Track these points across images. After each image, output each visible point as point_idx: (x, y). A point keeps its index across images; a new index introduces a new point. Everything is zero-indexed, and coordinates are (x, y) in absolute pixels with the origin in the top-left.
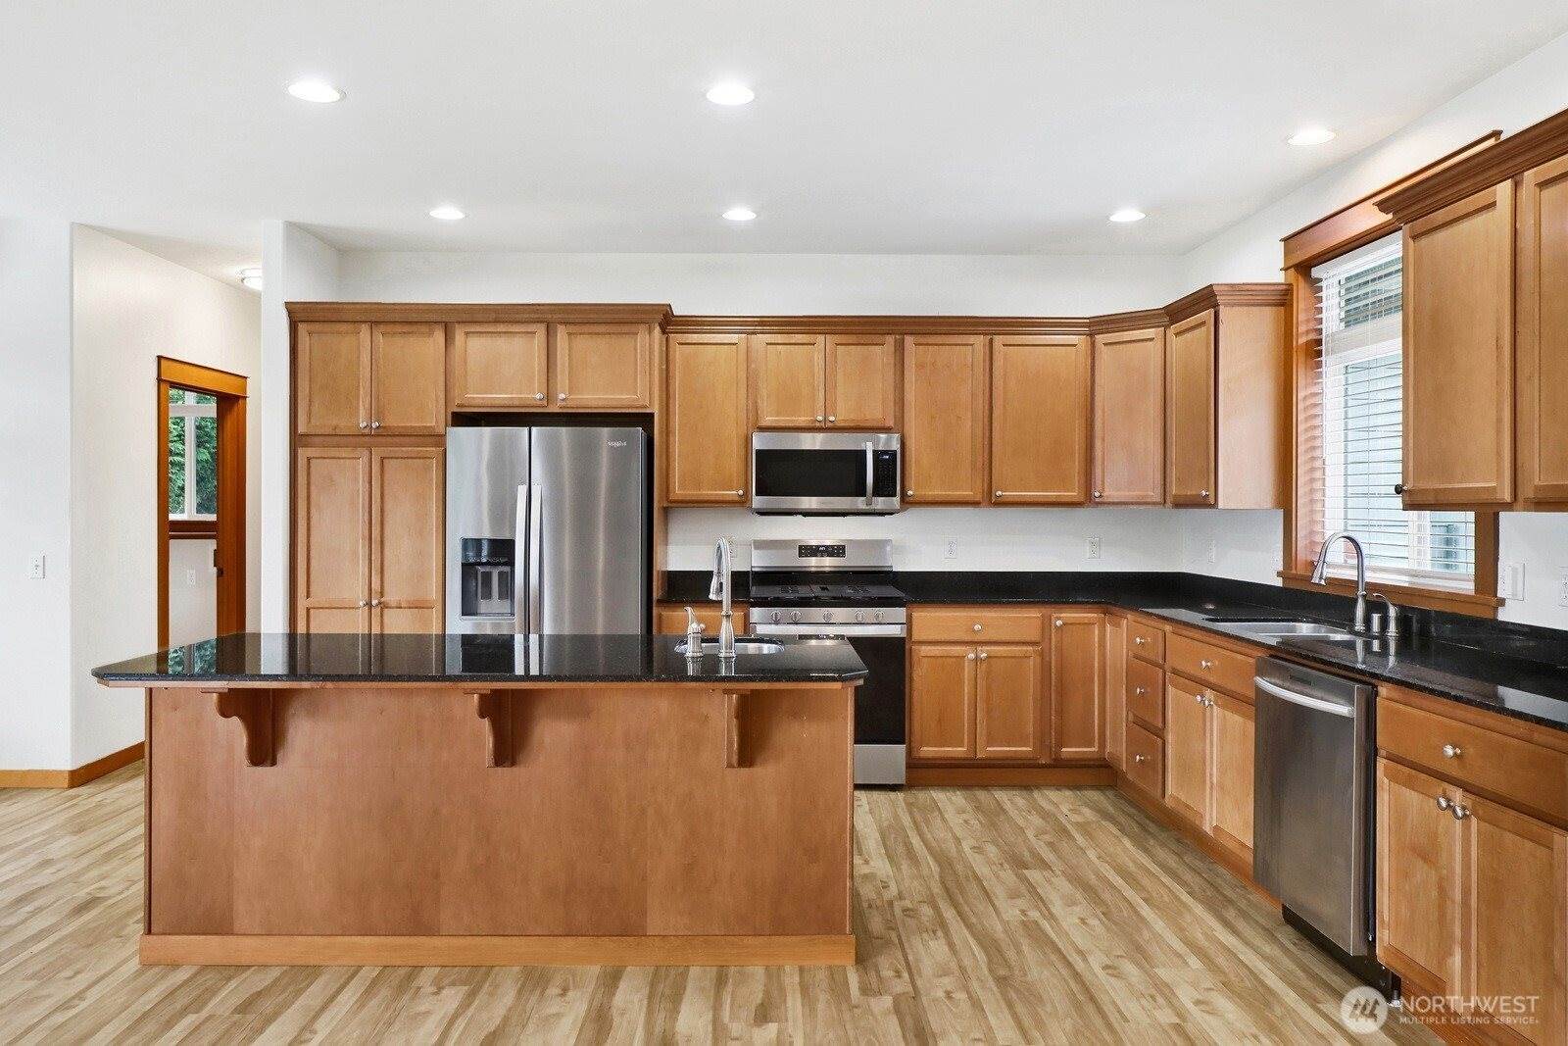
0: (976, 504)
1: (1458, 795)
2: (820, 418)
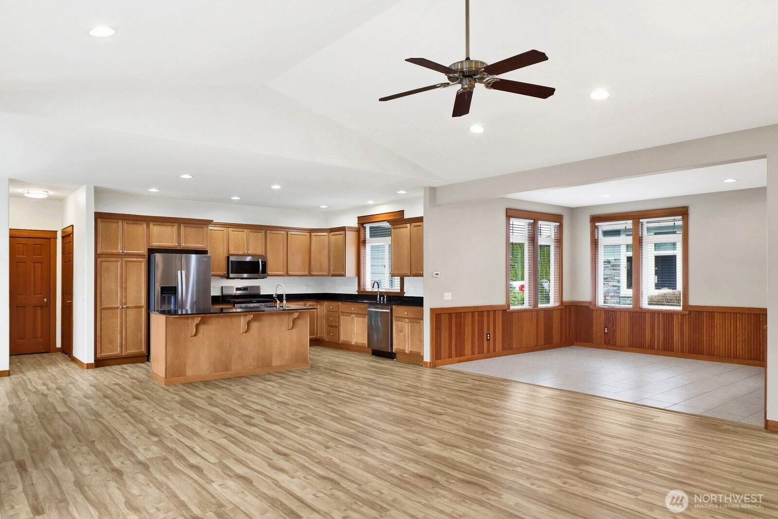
0: (284, 276)
1: (407, 320)
2: (246, 252)
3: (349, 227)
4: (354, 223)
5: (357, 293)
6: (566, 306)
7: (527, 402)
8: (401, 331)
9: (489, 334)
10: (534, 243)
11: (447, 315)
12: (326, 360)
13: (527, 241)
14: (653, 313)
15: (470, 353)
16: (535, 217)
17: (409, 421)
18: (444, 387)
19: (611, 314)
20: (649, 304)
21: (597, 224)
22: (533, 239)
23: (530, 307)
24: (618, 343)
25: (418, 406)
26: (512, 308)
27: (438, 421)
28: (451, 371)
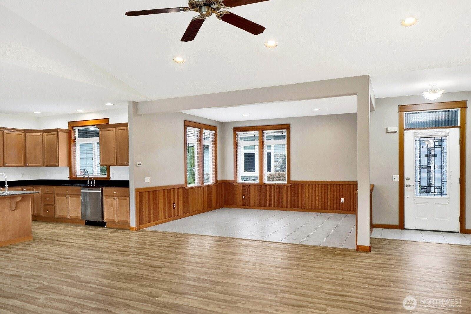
1: (115, 197)
3: (61, 129)
4: (66, 127)
5: (69, 179)
6: (219, 183)
7: (216, 249)
8: (111, 206)
9: (175, 204)
10: (201, 144)
11: (147, 193)
12: (46, 232)
13: (197, 142)
14: (271, 186)
15: (163, 218)
16: (202, 127)
17: (138, 277)
18: (153, 245)
19: (246, 187)
20: (268, 181)
21: (237, 133)
22: (200, 141)
23: (199, 185)
24: (251, 205)
25: (140, 263)
26: (189, 186)
27: (161, 273)
28: (153, 232)
